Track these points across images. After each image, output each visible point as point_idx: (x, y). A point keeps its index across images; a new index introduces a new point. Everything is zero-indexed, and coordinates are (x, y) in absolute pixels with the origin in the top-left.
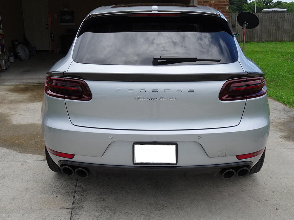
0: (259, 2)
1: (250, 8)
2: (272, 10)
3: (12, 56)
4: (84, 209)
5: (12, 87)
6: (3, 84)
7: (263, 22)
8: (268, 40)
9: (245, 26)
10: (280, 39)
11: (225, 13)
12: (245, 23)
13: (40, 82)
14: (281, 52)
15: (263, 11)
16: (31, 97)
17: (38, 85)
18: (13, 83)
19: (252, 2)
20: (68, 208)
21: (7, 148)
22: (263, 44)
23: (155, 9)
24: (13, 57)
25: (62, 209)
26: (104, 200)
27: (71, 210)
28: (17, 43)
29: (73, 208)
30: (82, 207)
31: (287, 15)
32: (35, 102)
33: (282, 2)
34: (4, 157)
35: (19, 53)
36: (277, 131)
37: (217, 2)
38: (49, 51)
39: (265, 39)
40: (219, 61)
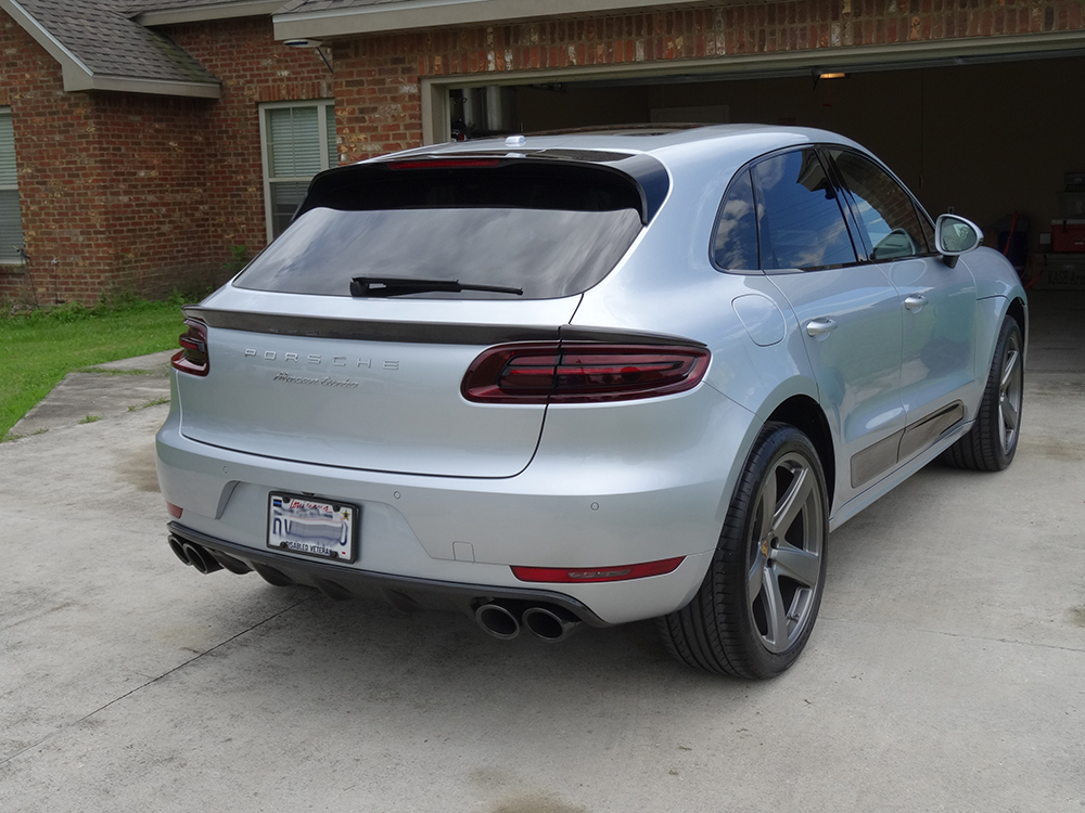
4: (223, 660)
20: (197, 652)
25: (184, 651)
27: (197, 656)
29: (205, 654)
30: (225, 656)
40: (519, 292)
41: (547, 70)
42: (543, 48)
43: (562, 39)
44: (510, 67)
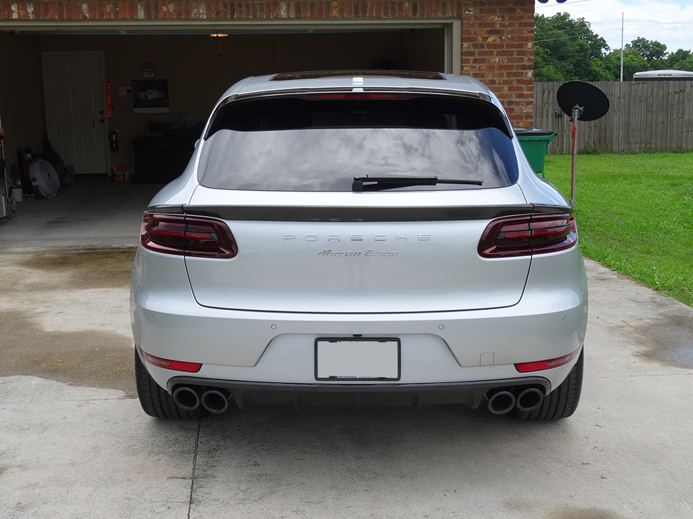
0: (631, 54)
1: (608, 68)
2: (659, 75)
3: (18, 187)
4: (217, 479)
5: (29, 257)
6: (6, 250)
7: (632, 103)
8: (645, 148)
9: (576, 114)
10: (674, 146)
11: (524, 86)
12: (577, 108)
13: (92, 246)
14: (673, 177)
15: (634, 77)
16: (76, 277)
17: (89, 251)
18: (30, 249)
19: (614, 54)
20: (185, 478)
21: (40, 377)
22: (631, 159)
23: (358, 84)
24: (21, 189)
25: (173, 480)
26: (256, 464)
27: (191, 481)
28: (29, 156)
29: (194, 478)
30: (213, 476)
31: (689, 86)
32: (87, 288)
33: (689, 51)
34: (38, 393)
35: (35, 180)
36: (629, 343)
37: (506, 61)
38: (107, 174)
39: (638, 146)
40: (480, 184)
42: (61, 4)
44: (31, 16)
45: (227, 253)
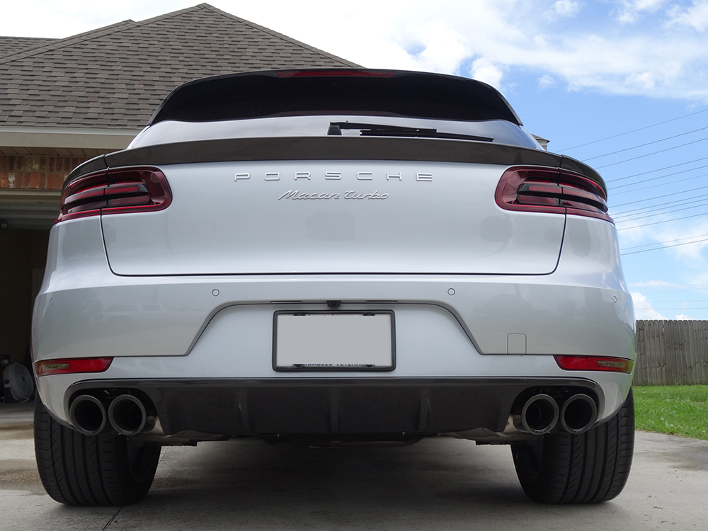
35: (7, 382)
41: (44, 191)
42: (43, 175)
43: (59, 170)
44: (12, 186)
45: (161, 202)
